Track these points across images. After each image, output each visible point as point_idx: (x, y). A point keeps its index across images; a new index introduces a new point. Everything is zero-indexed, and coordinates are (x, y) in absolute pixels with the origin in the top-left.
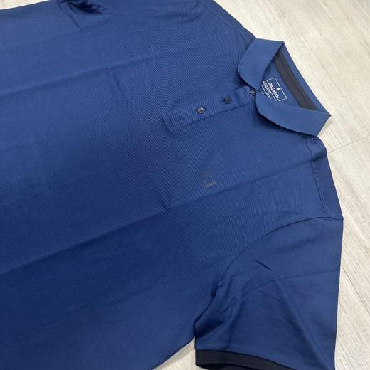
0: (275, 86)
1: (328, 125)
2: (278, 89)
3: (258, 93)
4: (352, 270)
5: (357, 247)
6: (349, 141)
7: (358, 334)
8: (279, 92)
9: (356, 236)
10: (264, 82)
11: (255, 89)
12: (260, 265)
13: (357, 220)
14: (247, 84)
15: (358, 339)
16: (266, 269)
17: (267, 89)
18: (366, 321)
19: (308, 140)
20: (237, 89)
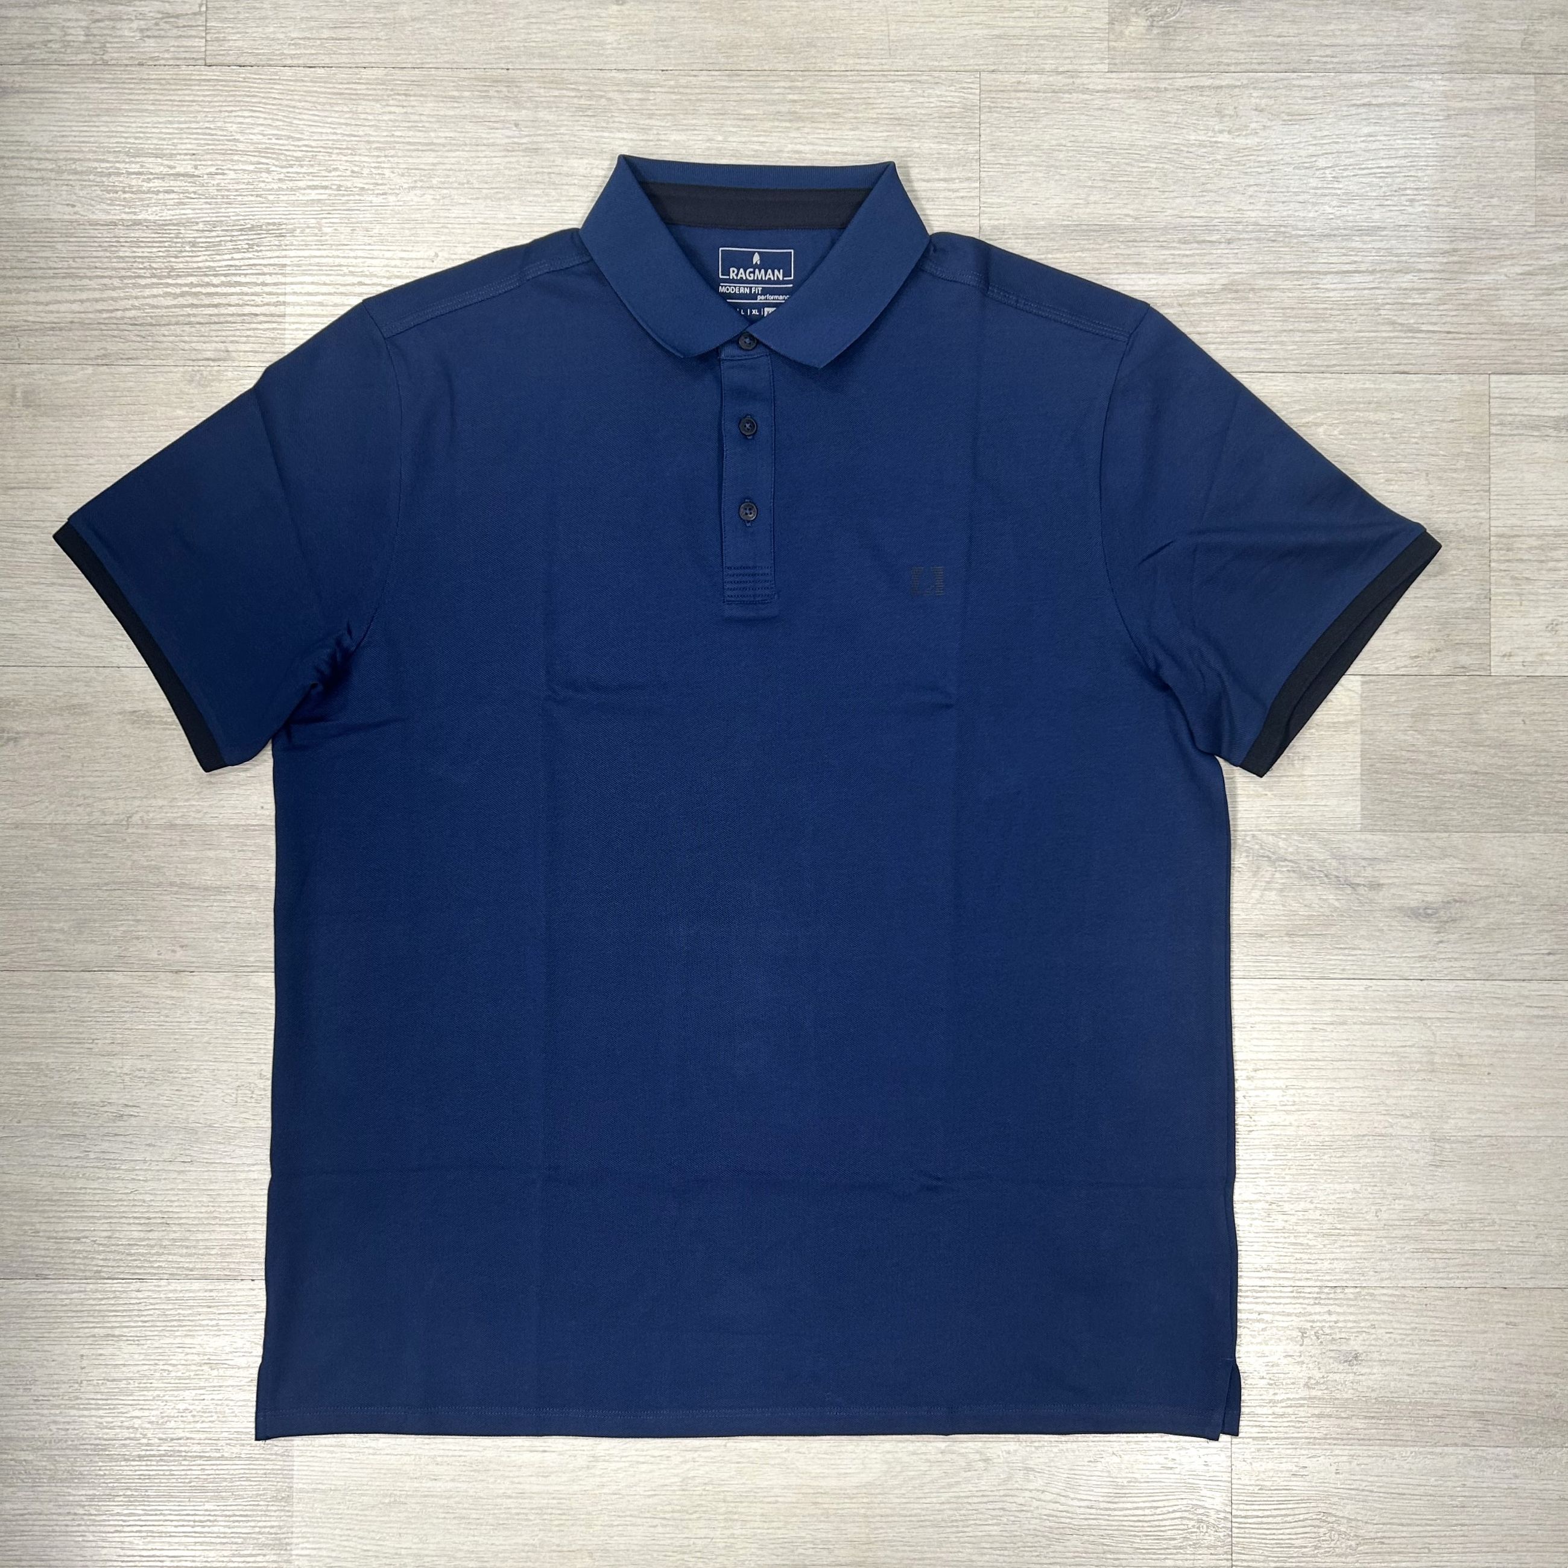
0: (745, 262)
1: (909, 181)
2: (756, 259)
3: (752, 330)
4: (1252, 354)
5: (1215, 308)
6: (971, 149)
7: (1368, 423)
8: (768, 263)
9: (1192, 295)
10: (722, 290)
11: (741, 334)
12: (1151, 560)
13: (1161, 268)
14: (717, 351)
15: (1377, 429)
16: (1164, 551)
17: (744, 290)
18: (1354, 390)
19: (929, 266)
20: (719, 381)
